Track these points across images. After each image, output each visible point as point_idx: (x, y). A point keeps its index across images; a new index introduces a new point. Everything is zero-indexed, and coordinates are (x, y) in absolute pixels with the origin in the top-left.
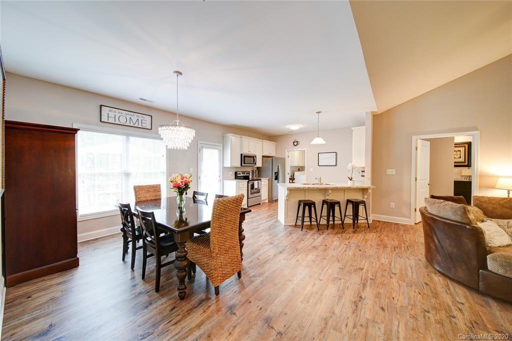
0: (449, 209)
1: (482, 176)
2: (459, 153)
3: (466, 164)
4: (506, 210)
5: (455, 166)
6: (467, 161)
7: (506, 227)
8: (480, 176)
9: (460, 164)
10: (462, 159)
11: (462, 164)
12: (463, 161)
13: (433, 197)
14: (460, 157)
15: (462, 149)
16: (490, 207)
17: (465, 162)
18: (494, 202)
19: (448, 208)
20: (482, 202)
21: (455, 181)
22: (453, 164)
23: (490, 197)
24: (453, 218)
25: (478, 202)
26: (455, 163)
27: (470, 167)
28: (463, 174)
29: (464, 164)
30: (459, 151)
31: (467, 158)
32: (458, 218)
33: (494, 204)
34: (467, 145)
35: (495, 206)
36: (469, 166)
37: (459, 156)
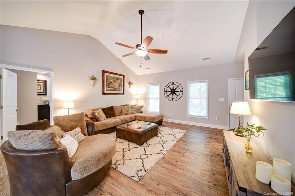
0: (38, 140)
1: (57, 101)
2: (39, 86)
4: (73, 123)
5: (38, 95)
7: (74, 135)
8: (55, 101)
9: (40, 93)
10: (41, 91)
11: (41, 93)
12: (42, 91)
13: (19, 128)
14: (40, 89)
15: (41, 84)
16: (64, 123)
17: (43, 92)
18: (66, 119)
19: (36, 139)
20: (59, 120)
21: (38, 105)
22: (37, 93)
23: (64, 116)
24: (42, 147)
25: (57, 121)
26: (38, 92)
27: (46, 95)
28: (43, 100)
29: (43, 93)
30: (39, 85)
32: (47, 147)
33: (66, 120)
34: (44, 82)
35: (67, 122)
36: (45, 95)
37: (40, 88)
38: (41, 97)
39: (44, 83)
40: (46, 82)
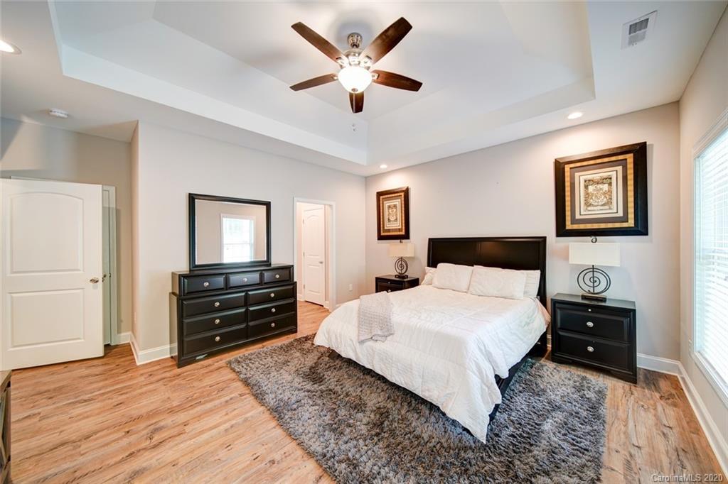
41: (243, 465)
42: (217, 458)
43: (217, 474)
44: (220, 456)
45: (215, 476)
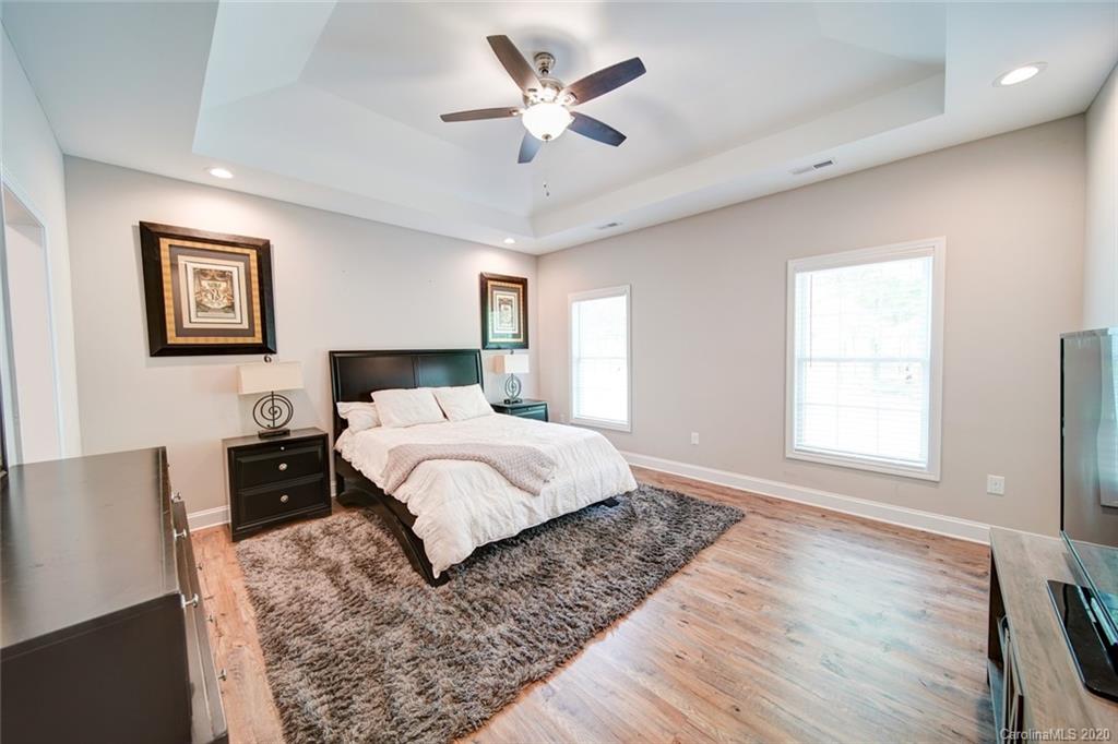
3: (258, 339)
6: (258, 329)
11: (240, 340)
12: (245, 325)
14: (231, 307)
15: (236, 268)
17: (250, 332)
27: (273, 352)
29: (249, 340)
30: (223, 275)
31: (257, 314)
34: (253, 254)
36: (266, 348)
37: (225, 303)
38: (237, 373)
39: (254, 264)
40: (264, 251)
41: (699, 630)
42: (702, 661)
43: (721, 649)
44: (698, 659)
45: (725, 651)
